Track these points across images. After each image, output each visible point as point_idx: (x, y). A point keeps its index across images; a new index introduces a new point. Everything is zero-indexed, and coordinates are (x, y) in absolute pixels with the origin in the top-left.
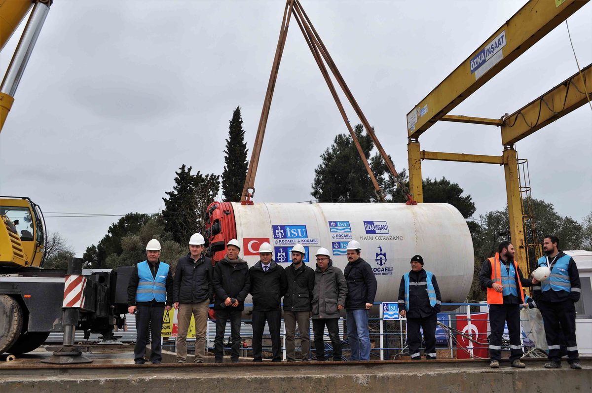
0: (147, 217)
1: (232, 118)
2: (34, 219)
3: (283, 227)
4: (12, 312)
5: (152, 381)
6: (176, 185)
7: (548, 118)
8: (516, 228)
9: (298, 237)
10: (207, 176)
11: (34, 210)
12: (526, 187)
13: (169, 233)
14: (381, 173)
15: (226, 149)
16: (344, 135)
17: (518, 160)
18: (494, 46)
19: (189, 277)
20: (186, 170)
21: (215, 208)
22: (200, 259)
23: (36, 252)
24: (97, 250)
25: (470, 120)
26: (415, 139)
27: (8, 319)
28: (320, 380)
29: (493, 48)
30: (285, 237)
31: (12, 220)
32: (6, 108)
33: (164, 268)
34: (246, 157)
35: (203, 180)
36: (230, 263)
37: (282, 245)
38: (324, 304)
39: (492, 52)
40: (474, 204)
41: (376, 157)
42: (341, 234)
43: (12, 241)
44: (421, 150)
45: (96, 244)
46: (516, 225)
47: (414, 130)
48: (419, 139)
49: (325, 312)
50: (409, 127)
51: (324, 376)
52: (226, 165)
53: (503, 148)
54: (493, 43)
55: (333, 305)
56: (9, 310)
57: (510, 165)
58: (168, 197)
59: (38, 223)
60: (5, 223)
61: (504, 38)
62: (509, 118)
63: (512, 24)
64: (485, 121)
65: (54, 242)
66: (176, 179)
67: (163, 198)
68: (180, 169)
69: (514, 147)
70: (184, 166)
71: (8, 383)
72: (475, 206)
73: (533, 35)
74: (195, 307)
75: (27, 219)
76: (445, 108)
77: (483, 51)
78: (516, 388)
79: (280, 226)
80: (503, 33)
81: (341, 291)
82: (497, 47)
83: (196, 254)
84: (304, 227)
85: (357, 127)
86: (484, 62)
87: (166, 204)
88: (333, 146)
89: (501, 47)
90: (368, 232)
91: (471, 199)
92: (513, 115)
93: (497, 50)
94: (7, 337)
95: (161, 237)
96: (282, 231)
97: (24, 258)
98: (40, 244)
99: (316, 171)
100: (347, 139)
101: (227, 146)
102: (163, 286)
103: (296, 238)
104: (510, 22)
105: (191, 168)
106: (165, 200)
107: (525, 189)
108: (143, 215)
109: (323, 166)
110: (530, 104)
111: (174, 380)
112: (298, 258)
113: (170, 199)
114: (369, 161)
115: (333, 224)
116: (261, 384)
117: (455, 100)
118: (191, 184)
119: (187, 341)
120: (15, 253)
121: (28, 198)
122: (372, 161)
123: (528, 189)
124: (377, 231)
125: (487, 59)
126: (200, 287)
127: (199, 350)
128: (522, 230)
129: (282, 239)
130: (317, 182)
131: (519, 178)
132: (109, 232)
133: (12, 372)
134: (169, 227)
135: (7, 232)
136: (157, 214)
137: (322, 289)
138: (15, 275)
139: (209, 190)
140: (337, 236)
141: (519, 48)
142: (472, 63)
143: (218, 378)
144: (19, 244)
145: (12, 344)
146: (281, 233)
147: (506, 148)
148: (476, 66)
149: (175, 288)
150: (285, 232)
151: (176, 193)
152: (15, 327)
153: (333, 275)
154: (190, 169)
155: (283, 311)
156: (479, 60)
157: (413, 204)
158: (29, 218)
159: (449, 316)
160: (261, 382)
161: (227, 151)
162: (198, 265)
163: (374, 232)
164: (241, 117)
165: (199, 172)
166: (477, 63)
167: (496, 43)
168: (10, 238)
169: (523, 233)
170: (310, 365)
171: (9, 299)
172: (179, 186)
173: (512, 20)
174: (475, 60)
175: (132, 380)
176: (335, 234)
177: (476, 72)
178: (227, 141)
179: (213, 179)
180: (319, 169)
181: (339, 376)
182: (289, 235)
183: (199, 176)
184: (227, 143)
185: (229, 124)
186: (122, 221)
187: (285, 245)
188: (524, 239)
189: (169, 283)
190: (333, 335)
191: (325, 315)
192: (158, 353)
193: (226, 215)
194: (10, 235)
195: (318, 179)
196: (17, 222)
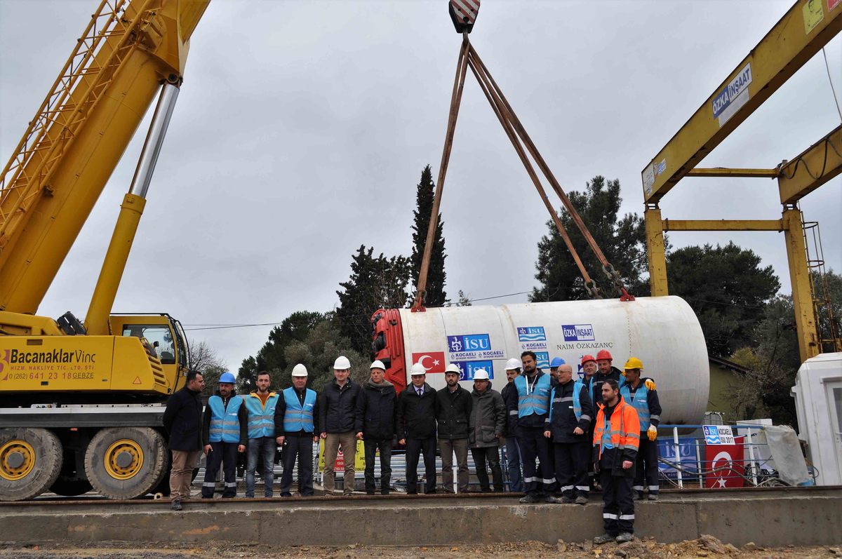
0: (319, 316)
1: (420, 182)
2: (175, 338)
3: (460, 338)
4: (156, 446)
5: (297, 512)
6: (353, 273)
7: (837, 166)
8: (803, 318)
9: (479, 349)
10: (393, 259)
11: (174, 327)
12: (818, 261)
13: (346, 339)
14: (634, 243)
15: (414, 224)
16: (577, 193)
17: (804, 223)
18: (738, 83)
19: (335, 405)
20: (366, 253)
21: (380, 317)
22: (346, 385)
23: (178, 376)
24: (256, 363)
25: (732, 172)
26: (654, 205)
27: (153, 454)
28: (472, 512)
29: (737, 86)
30: (463, 349)
31: (151, 342)
32: (137, 212)
33: (311, 395)
34: (441, 233)
35: (388, 265)
36: (377, 387)
37: (459, 360)
38: (481, 432)
39: (737, 90)
40: (777, 278)
41: (625, 220)
42: (532, 343)
43: (153, 367)
44: (663, 218)
45: (255, 356)
46: (803, 313)
47: (651, 192)
48: (659, 204)
49: (482, 440)
50: (646, 189)
51: (477, 507)
52: (415, 245)
53: (781, 208)
54: (737, 78)
55: (490, 434)
56: (153, 444)
57: (793, 231)
58: (343, 290)
59: (179, 341)
60: (144, 346)
61: (749, 72)
62: (788, 167)
63: (758, 54)
64: (753, 173)
65: (201, 355)
66: (353, 265)
67: (337, 292)
68: (358, 251)
69: (797, 206)
70: (363, 247)
71: (159, 514)
72: (779, 281)
73: (782, 71)
74: (342, 437)
75: (167, 339)
76: (686, 163)
77: (726, 89)
78: (700, 521)
79: (456, 336)
80: (748, 66)
81: (499, 418)
82: (742, 84)
83: (342, 379)
84: (485, 337)
85: (595, 180)
86: (728, 103)
87: (341, 300)
88: (564, 209)
89: (746, 84)
90: (567, 339)
91: (773, 272)
92: (793, 162)
93: (742, 87)
94: (152, 474)
95: (336, 345)
96: (459, 343)
97: (167, 385)
98: (183, 367)
99: (540, 246)
100: (581, 198)
101: (415, 220)
102: (310, 414)
103: (474, 350)
104: (756, 52)
105: (372, 249)
106: (340, 294)
107: (817, 264)
108: (314, 315)
109: (550, 238)
110: (812, 147)
111: (318, 511)
112: (454, 379)
113: (346, 292)
114: (616, 227)
115: (523, 331)
116: (408, 515)
117: (697, 153)
118: (372, 271)
119: (356, 479)
120: (156, 380)
121: (167, 314)
122: (620, 226)
123: (821, 263)
124: (579, 338)
125: (731, 99)
126: (347, 416)
127: (348, 483)
128: (813, 320)
129: (459, 353)
130: (543, 260)
131: (807, 249)
132: (270, 338)
133: (163, 505)
134: (346, 330)
135: (147, 356)
136: (333, 312)
137: (479, 415)
138: (158, 404)
139: (397, 278)
140: (527, 345)
141: (766, 86)
142: (715, 105)
143: (364, 510)
144: (160, 370)
145: (159, 482)
146: (458, 345)
147: (786, 209)
148: (719, 109)
149: (322, 417)
150: (463, 344)
151: (354, 283)
152: (161, 463)
153: (490, 400)
154: (371, 251)
155: (437, 439)
156: (721, 101)
157: (630, 300)
158: (170, 337)
159: (697, 442)
160: (408, 513)
161: (416, 226)
162: (345, 391)
163: (575, 339)
164: (432, 179)
165: (382, 254)
166: (720, 105)
167: (740, 78)
168: (150, 363)
169: (814, 324)
170: (469, 497)
171: (153, 432)
172: (358, 275)
173: (757, 49)
174: (718, 101)
175: (277, 512)
176: (525, 343)
177: (720, 117)
178: (415, 213)
179: (401, 263)
180: (543, 243)
181: (493, 507)
182: (468, 347)
183: (382, 261)
184: (414, 215)
185: (417, 190)
186: (286, 323)
187: (464, 360)
188: (815, 333)
189: (316, 410)
190: (494, 463)
191: (482, 443)
192: (309, 486)
193: (391, 325)
194: (150, 359)
195: (544, 256)
196: (156, 344)
